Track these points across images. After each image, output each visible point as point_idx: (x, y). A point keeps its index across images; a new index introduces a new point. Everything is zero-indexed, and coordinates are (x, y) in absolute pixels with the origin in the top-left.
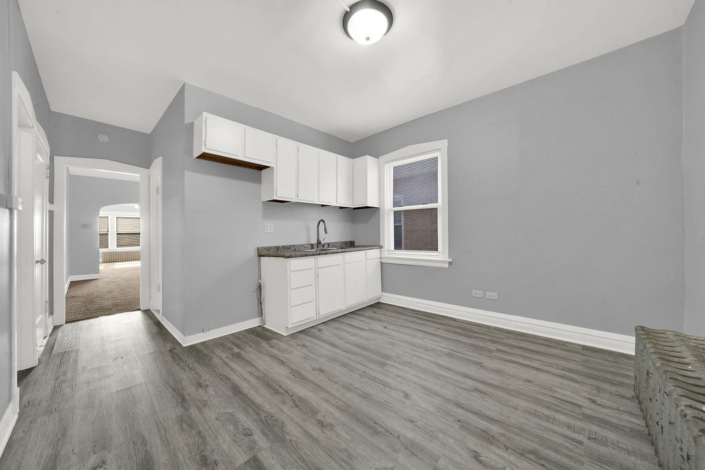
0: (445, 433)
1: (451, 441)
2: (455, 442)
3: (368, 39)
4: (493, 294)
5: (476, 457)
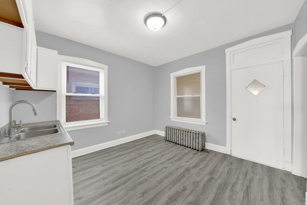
3: (155, 29)
4: (124, 131)
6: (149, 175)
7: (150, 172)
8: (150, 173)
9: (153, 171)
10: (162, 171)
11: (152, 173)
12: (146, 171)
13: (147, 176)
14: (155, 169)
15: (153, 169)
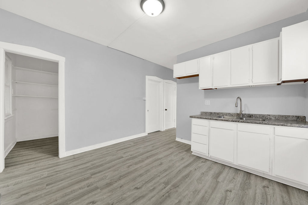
0: (109, 196)
1: (105, 197)
2: (104, 198)
3: (152, 14)
5: (93, 202)
6: (158, 178)
7: (158, 182)
8: (158, 180)
9: (155, 184)
10: (144, 183)
11: (155, 180)
12: (163, 183)
13: (161, 177)
14: (151, 186)
15: (155, 186)
